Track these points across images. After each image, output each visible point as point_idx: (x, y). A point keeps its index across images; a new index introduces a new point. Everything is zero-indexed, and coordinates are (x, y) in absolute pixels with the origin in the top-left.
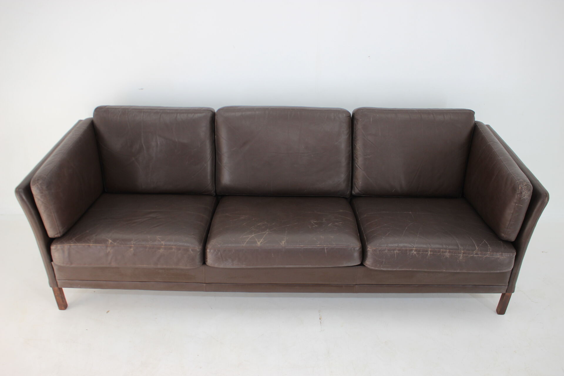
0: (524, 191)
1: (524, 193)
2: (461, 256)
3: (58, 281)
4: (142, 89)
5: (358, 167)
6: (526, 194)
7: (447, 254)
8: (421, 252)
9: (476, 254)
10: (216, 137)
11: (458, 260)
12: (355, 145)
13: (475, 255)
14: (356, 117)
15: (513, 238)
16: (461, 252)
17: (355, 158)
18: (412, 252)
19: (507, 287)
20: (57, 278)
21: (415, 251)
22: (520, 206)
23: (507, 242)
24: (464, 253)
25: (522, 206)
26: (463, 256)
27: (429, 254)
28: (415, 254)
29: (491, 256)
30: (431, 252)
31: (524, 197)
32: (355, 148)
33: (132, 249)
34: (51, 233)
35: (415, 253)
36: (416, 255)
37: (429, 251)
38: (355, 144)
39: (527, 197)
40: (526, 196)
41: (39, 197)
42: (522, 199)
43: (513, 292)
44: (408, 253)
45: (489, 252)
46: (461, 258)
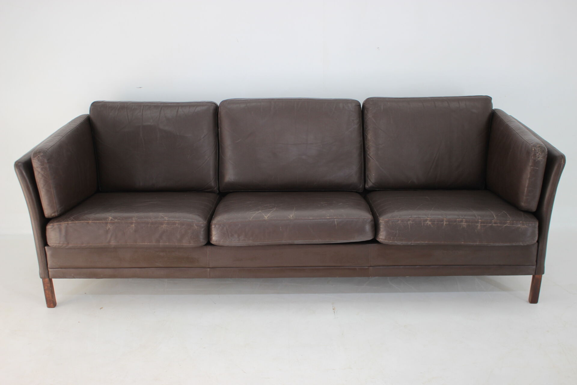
0: (538, 153)
1: (538, 154)
2: (479, 226)
3: (50, 270)
5: (371, 158)
6: (539, 155)
7: (463, 223)
8: (436, 223)
9: (495, 223)
10: (219, 130)
11: (476, 230)
12: (366, 136)
13: (494, 225)
14: (367, 106)
15: (533, 206)
16: (479, 221)
17: (367, 149)
18: (427, 222)
19: (534, 267)
20: (49, 266)
21: (429, 221)
22: (536, 169)
23: (527, 212)
24: (481, 223)
25: (537, 168)
26: (481, 226)
27: (444, 224)
28: (430, 225)
29: (511, 225)
30: (446, 222)
31: (538, 159)
32: (366, 138)
33: (133, 225)
34: (48, 212)
35: (430, 223)
36: (431, 225)
37: (445, 221)
39: (542, 158)
40: (540, 158)
41: (39, 170)
42: (537, 160)
43: (543, 273)
44: (422, 224)
45: (508, 221)
46: (479, 228)
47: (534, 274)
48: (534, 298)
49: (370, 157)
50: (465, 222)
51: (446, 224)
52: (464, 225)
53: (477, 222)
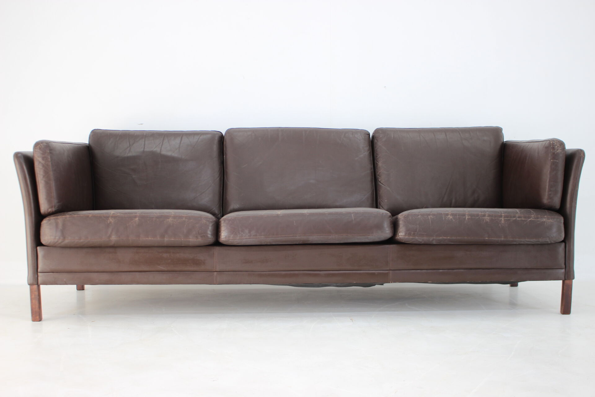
0: (556, 145)
1: (557, 147)
2: (503, 220)
3: (39, 274)
4: (142, 124)
6: (558, 148)
7: (486, 218)
8: (458, 217)
9: (519, 217)
11: (500, 225)
12: (377, 164)
13: (518, 219)
15: (556, 201)
16: (502, 215)
17: (378, 177)
18: (448, 217)
20: (39, 270)
21: (450, 216)
22: (556, 162)
23: (550, 209)
24: (505, 217)
25: (557, 161)
26: (504, 220)
27: (466, 218)
28: (451, 219)
29: (535, 219)
30: (468, 216)
31: (558, 151)
32: (377, 166)
33: (137, 219)
35: (451, 217)
36: (453, 219)
37: (467, 216)
38: (377, 162)
39: (561, 151)
40: (559, 150)
41: (40, 159)
42: (556, 153)
43: (573, 278)
44: (444, 218)
45: (532, 216)
46: (503, 222)
47: (564, 279)
48: (566, 308)
49: (381, 184)
50: (488, 216)
51: (468, 218)
52: (487, 219)
53: (501, 216)
